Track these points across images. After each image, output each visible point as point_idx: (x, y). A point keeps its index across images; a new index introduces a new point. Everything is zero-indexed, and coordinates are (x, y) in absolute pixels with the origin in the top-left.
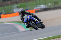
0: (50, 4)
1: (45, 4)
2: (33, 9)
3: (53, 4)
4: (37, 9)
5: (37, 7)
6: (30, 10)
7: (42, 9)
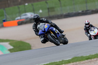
0: (41, 11)
1: (34, 11)
2: (14, 19)
3: (47, 11)
4: (21, 19)
5: (20, 16)
6: (10, 20)
7: (28, 19)
